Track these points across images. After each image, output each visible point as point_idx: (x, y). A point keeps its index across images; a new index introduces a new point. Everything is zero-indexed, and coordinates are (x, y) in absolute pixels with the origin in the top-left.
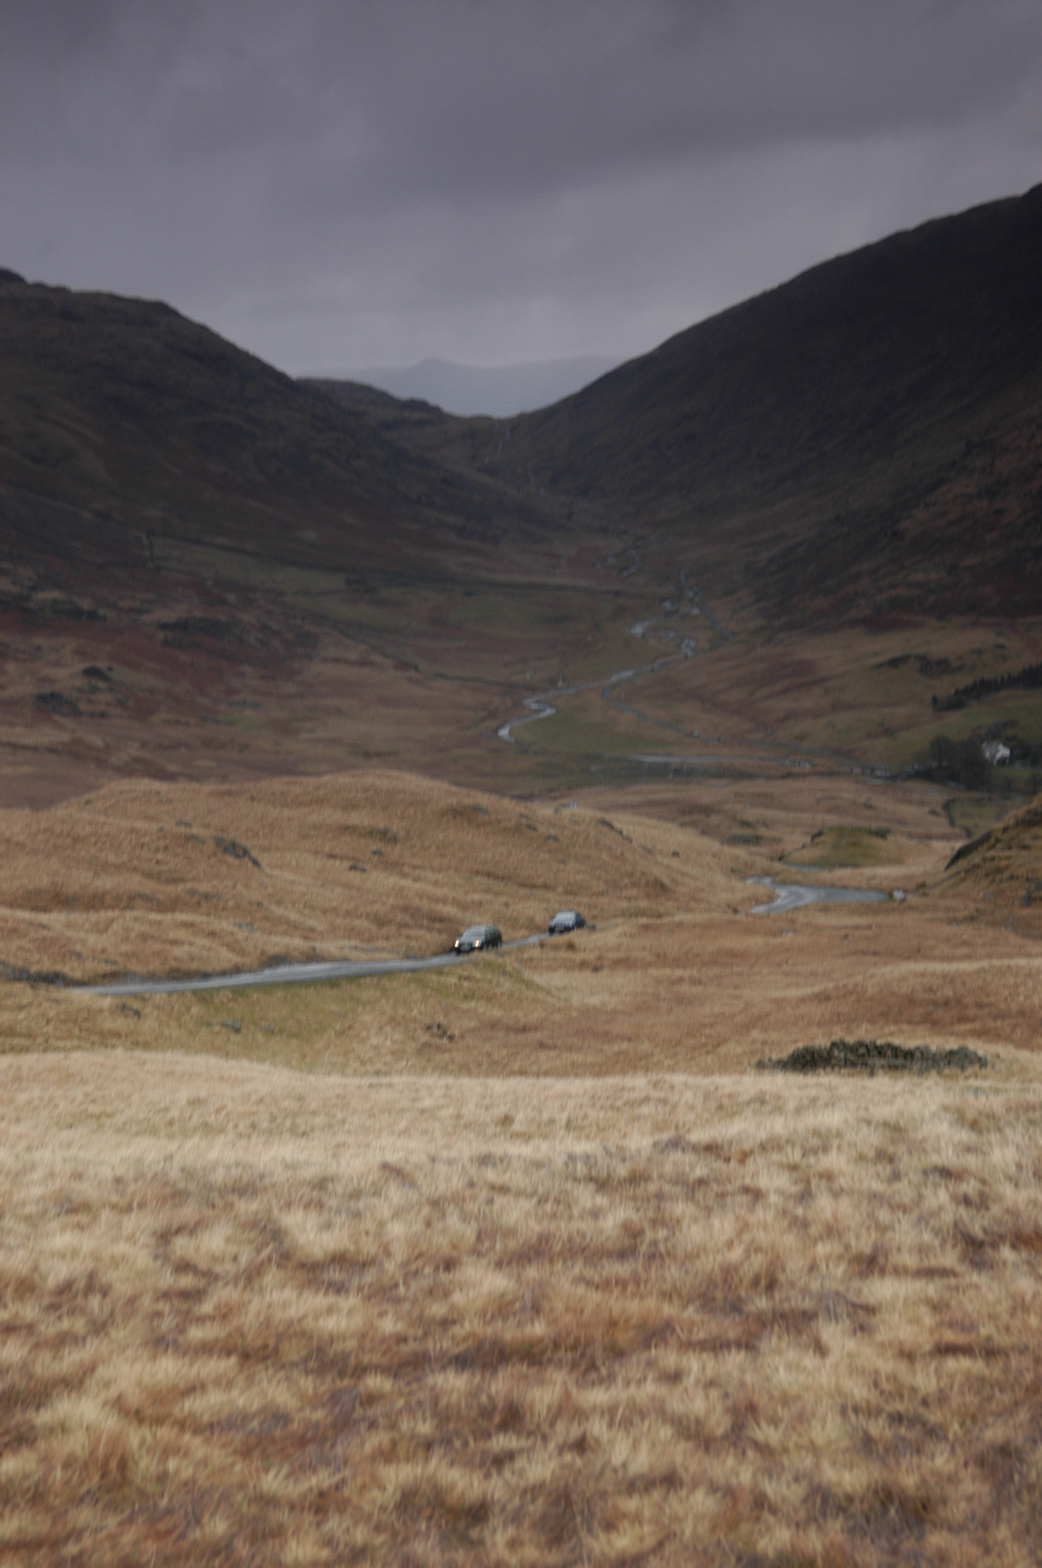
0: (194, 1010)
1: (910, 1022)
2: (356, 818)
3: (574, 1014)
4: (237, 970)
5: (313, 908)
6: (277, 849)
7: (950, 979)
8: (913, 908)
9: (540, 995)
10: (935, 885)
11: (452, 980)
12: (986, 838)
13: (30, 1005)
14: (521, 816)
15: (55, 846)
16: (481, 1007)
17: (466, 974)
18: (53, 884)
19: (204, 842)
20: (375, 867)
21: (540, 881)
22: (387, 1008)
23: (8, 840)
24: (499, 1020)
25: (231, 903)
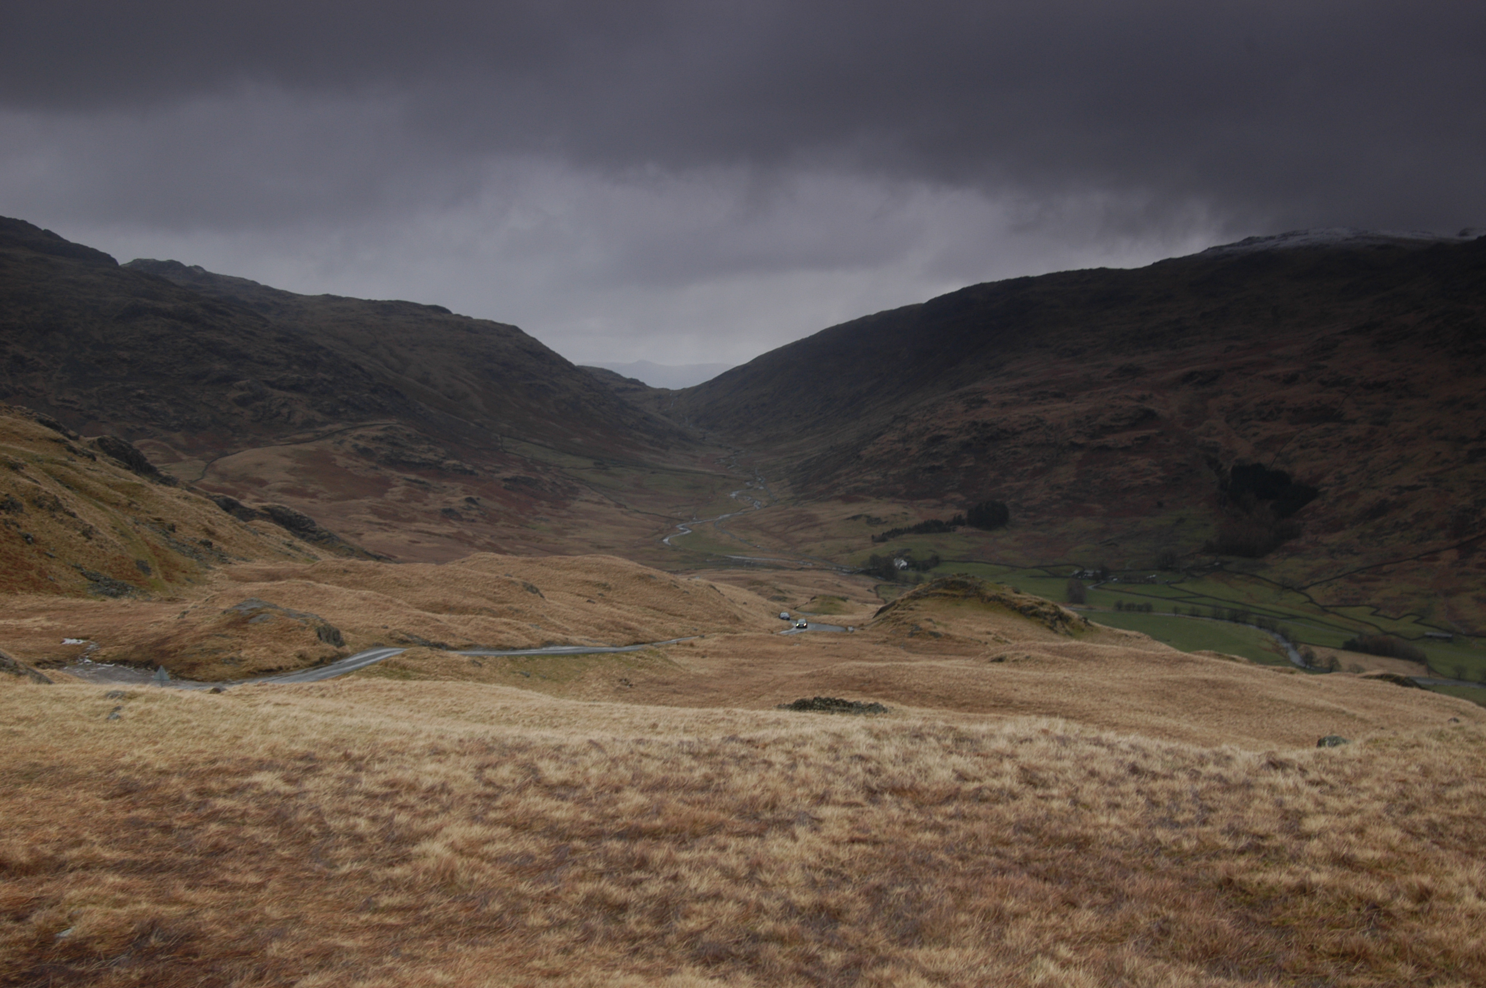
0: (508, 665)
1: (852, 690)
2: (591, 577)
3: (691, 677)
4: (529, 647)
5: (568, 620)
6: (553, 590)
7: (872, 670)
8: (857, 635)
9: (675, 668)
10: (868, 625)
11: (633, 658)
12: (893, 604)
13: (429, 658)
14: (672, 581)
15: (446, 582)
16: (646, 672)
17: (641, 655)
18: (444, 600)
19: (518, 585)
20: (599, 601)
21: (679, 613)
22: (601, 669)
23: (424, 578)
24: (655, 679)
25: (529, 615)
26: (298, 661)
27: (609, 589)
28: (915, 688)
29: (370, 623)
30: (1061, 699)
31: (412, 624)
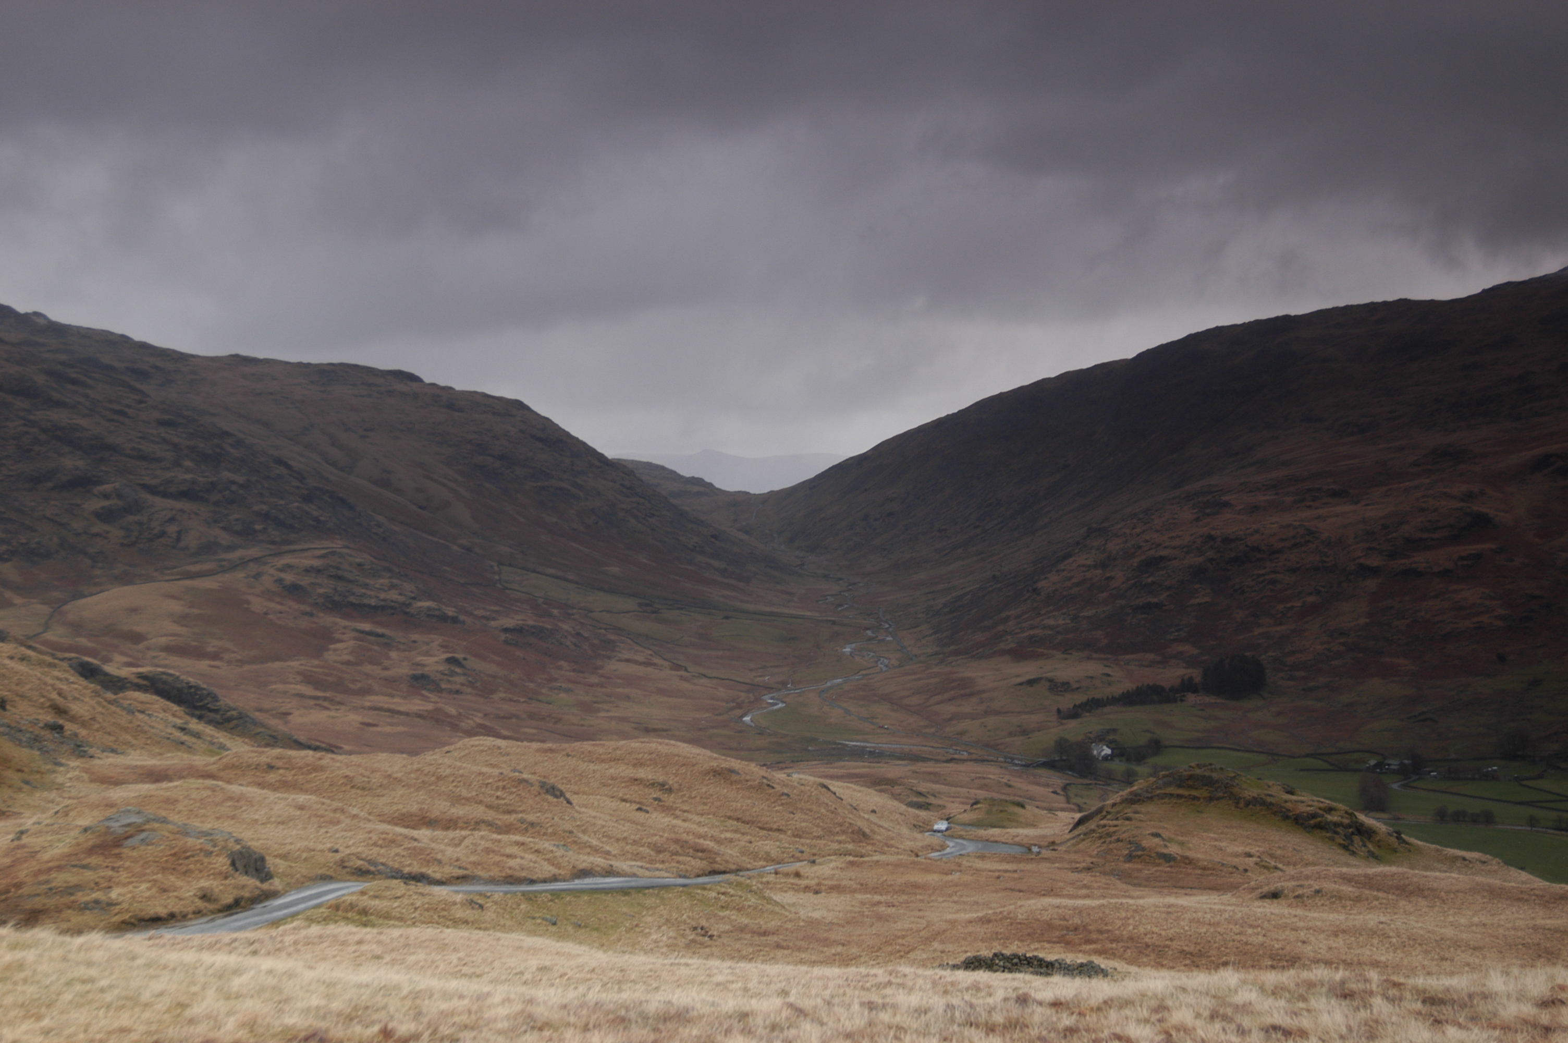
0: (522, 906)
1: (1049, 942)
2: (642, 773)
3: (802, 924)
4: (555, 879)
5: (609, 837)
6: (584, 793)
7: (1079, 911)
8: (1045, 859)
9: (777, 909)
10: (1062, 843)
11: (714, 894)
12: (1100, 811)
13: (402, 896)
14: (764, 777)
15: (423, 782)
16: (733, 915)
17: (723, 890)
18: (420, 809)
19: (532, 785)
20: (655, 809)
21: (775, 826)
22: (665, 912)
23: (390, 776)
24: (746, 926)
25: (550, 830)
26: (200, 904)
27: (670, 790)
28: (1147, 940)
29: (311, 845)
30: (1375, 957)
31: (375, 844)
